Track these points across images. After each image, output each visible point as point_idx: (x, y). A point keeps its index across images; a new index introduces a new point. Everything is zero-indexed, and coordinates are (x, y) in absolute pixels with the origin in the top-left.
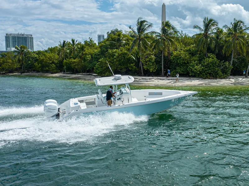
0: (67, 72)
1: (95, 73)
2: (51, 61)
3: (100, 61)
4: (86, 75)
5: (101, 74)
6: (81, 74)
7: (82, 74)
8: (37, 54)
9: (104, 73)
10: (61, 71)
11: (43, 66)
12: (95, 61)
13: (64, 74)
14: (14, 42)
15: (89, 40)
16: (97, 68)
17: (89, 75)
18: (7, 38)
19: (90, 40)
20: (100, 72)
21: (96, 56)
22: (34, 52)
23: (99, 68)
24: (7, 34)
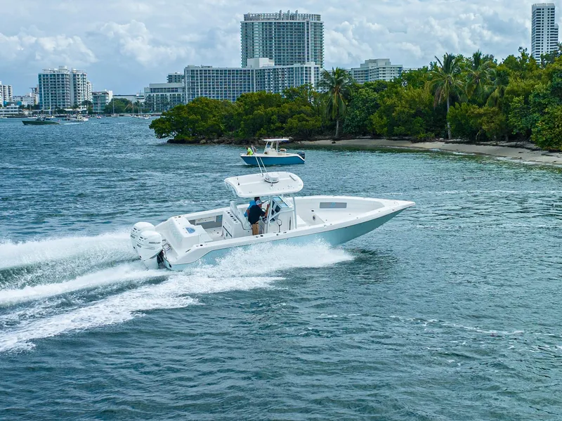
0: (453, 137)
1: (532, 142)
2: (413, 109)
3: (548, 113)
4: (508, 146)
5: (549, 145)
6: (494, 145)
7: (497, 145)
8: (375, 90)
9: (556, 143)
10: (437, 137)
11: (392, 124)
12: (535, 112)
13: (447, 143)
14: (267, 39)
15: (520, 55)
16: (540, 131)
17: (516, 146)
18: (248, 27)
19: (523, 55)
20: (546, 140)
21: (537, 100)
22: (368, 85)
23: (544, 129)
24: (246, 17)
